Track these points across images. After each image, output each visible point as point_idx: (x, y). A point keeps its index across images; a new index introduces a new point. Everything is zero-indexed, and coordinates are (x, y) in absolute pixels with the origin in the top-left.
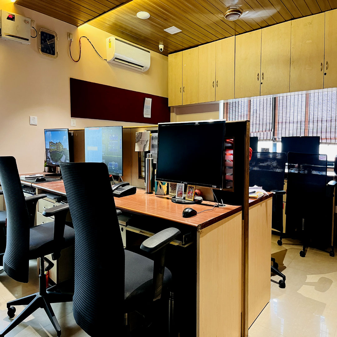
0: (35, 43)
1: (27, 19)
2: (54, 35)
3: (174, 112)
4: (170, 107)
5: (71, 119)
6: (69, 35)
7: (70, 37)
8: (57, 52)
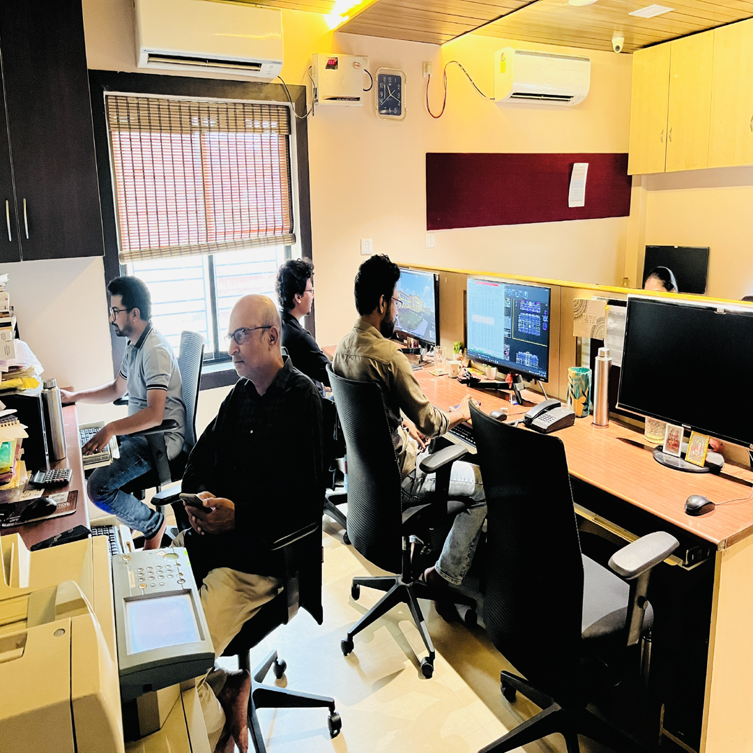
0: (371, 99)
1: (358, 60)
2: (400, 74)
3: (640, 185)
4: (631, 176)
5: (427, 234)
6: (425, 66)
7: (426, 71)
8: (405, 109)
